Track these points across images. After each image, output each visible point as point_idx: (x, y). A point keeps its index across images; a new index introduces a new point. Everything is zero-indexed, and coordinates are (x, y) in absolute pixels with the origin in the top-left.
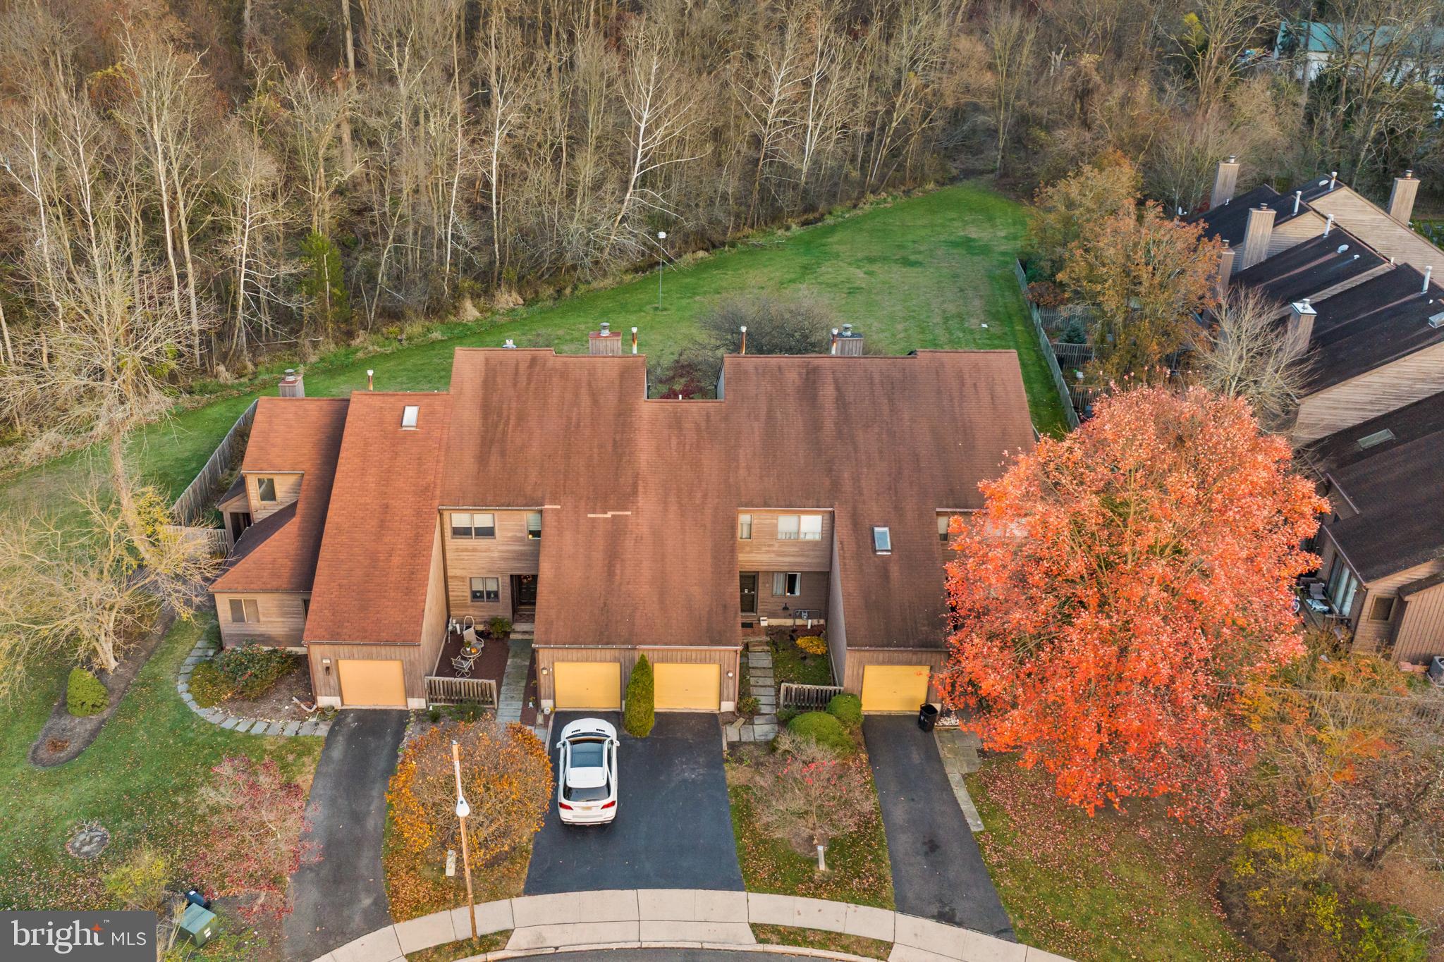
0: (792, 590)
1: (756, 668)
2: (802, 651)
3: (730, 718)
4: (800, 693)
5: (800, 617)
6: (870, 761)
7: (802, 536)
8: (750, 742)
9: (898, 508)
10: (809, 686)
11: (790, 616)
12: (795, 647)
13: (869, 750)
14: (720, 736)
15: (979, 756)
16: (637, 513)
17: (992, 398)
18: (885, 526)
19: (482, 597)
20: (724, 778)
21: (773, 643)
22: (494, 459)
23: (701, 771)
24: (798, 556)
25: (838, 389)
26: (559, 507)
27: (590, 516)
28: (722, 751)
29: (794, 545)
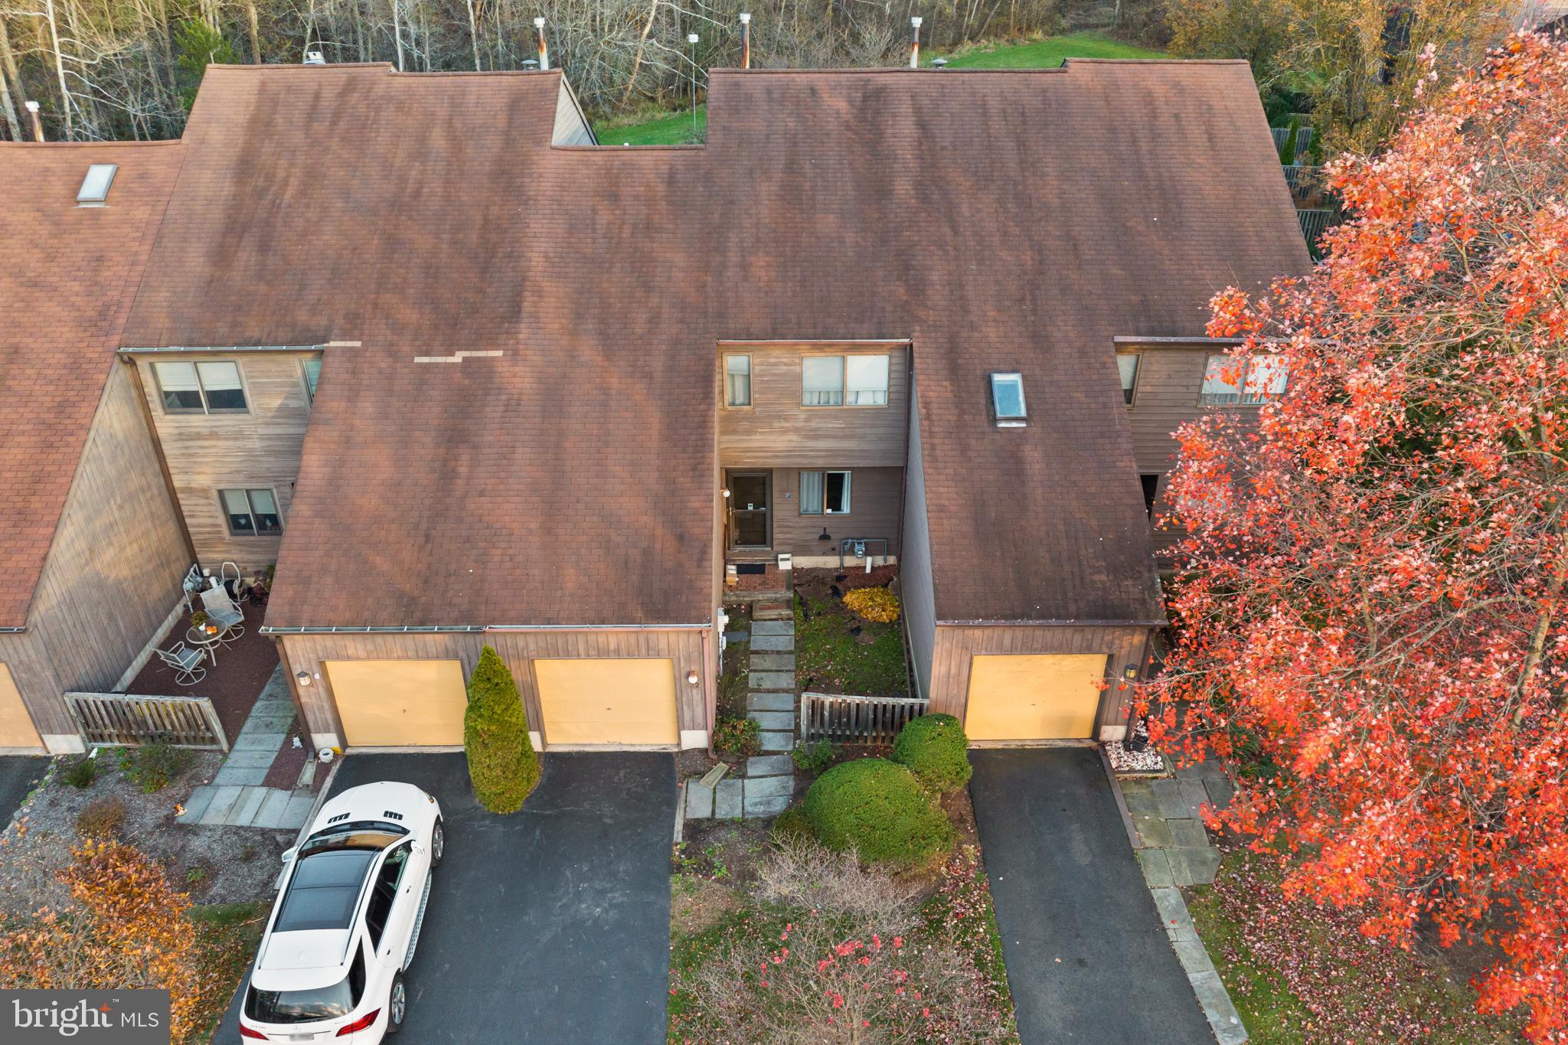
0: (835, 502)
1: (766, 652)
2: (853, 615)
3: (699, 763)
4: (840, 714)
5: (852, 552)
6: (984, 860)
7: (850, 399)
8: (733, 821)
9: (1039, 339)
10: (857, 699)
11: (833, 551)
12: (841, 609)
13: (983, 836)
14: (672, 804)
15: (1212, 842)
16: (515, 355)
17: (1210, 139)
18: (1014, 371)
19: (249, 526)
20: (665, 915)
21: (800, 604)
22: (246, 256)
23: (618, 897)
24: (845, 437)
25: (922, 125)
26: (358, 344)
27: (418, 360)
28: (670, 844)
29: (834, 416)
